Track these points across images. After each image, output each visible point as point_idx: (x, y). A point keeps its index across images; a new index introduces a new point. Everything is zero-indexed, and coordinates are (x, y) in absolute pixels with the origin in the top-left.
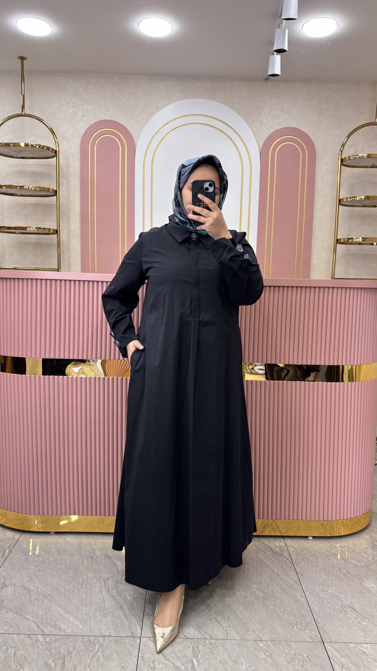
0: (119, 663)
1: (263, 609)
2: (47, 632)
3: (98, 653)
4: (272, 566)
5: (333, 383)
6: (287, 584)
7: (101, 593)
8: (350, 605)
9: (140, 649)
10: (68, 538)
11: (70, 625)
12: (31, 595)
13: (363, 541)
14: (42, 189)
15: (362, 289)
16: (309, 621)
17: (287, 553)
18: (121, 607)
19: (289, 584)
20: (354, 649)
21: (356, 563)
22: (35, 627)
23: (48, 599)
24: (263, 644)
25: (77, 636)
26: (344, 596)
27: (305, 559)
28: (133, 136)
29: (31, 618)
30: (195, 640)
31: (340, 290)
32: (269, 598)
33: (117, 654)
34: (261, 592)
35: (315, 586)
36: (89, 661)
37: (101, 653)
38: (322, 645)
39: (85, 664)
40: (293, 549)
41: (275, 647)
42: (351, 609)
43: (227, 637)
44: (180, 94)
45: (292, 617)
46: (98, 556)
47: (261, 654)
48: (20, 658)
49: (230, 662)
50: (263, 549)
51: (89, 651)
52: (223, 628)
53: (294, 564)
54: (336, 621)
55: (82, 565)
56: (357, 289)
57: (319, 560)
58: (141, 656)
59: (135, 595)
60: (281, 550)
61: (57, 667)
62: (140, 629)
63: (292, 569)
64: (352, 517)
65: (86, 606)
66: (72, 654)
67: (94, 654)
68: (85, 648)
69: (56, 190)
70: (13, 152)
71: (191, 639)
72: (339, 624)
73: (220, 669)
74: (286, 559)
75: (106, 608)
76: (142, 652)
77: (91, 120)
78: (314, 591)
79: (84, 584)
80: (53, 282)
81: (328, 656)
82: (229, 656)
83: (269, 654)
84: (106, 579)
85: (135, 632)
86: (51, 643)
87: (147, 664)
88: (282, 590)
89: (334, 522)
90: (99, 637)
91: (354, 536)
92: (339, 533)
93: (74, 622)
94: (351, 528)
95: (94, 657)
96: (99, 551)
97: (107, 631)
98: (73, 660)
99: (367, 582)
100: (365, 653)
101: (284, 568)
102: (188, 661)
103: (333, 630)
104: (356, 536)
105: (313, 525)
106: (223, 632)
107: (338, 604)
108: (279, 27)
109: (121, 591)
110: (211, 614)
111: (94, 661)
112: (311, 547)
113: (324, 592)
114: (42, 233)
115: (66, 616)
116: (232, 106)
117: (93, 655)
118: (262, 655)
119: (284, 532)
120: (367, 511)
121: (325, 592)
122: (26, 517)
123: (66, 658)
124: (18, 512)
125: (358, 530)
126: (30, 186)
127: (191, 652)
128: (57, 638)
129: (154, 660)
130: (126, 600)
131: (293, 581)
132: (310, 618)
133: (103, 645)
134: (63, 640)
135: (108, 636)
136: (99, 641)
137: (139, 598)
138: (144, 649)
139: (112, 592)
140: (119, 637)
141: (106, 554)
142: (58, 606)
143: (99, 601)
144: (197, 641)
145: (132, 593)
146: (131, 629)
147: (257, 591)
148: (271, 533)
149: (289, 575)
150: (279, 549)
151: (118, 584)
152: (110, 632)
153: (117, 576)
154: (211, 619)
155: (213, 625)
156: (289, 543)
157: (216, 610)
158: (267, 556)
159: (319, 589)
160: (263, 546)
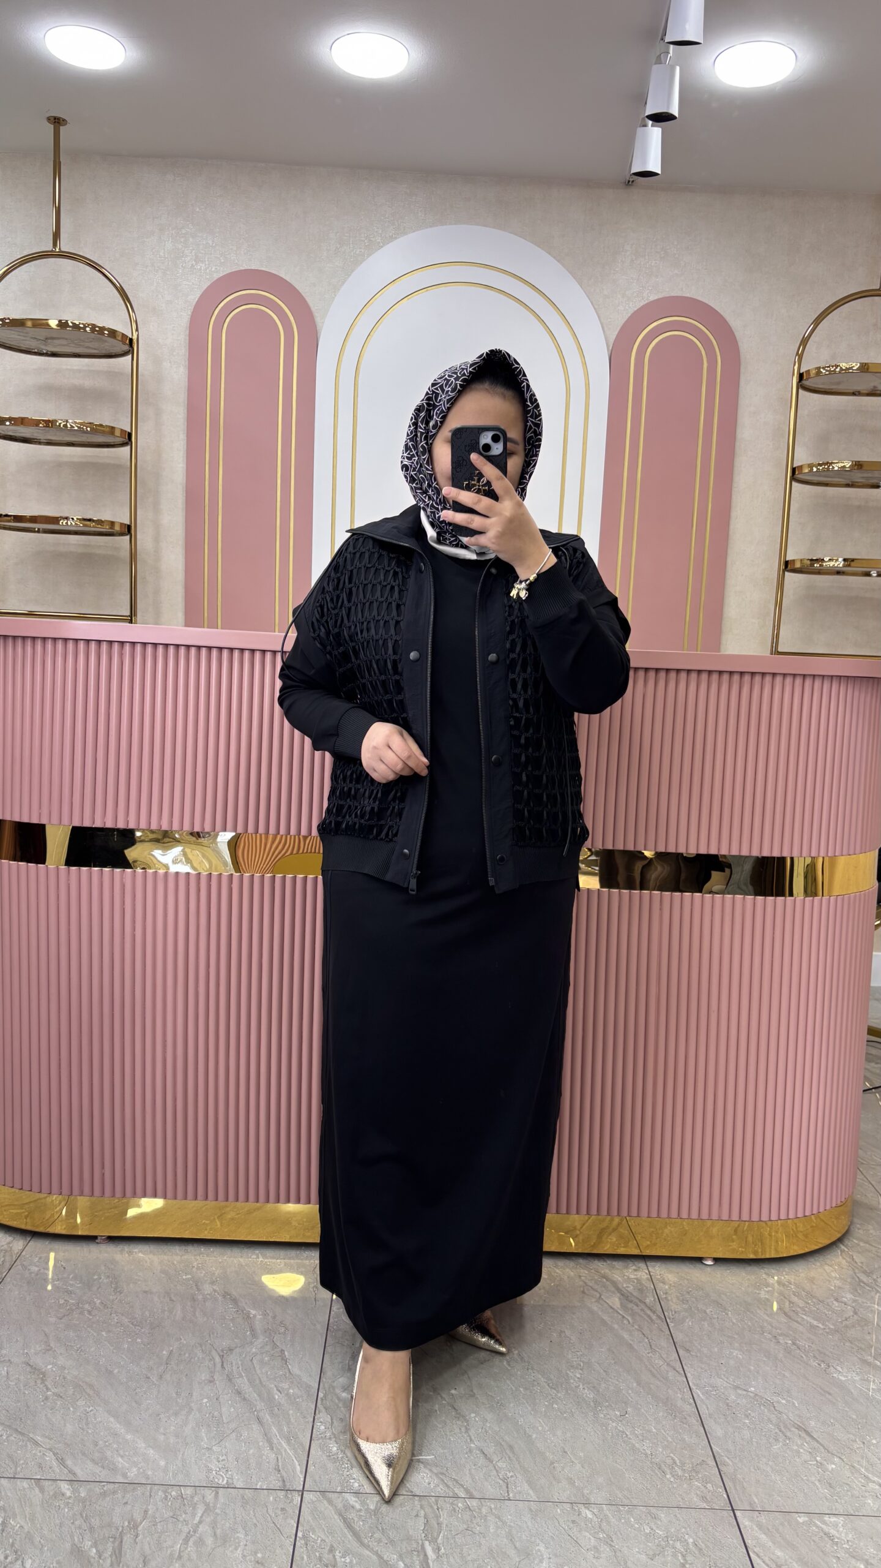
0: (250, 1552)
1: (592, 1428)
2: (81, 1475)
3: (200, 1526)
4: (616, 1326)
5: (770, 899)
6: (651, 1371)
7: (212, 1384)
8: (799, 1423)
9: (300, 1519)
10: (139, 1252)
11: (135, 1459)
12: (45, 1386)
13: (833, 1271)
14: (98, 428)
15: (842, 678)
16: (703, 1459)
17: (654, 1297)
18: (258, 1419)
19: (657, 1370)
20: (805, 1527)
21: (815, 1323)
22: (55, 1463)
23: (87, 1396)
24: (591, 1511)
25: (153, 1486)
26: (784, 1401)
27: (696, 1312)
28: (313, 309)
29: (46, 1440)
30: (430, 1501)
31: (789, 680)
32: (607, 1404)
33: (246, 1531)
34: (589, 1388)
35: (718, 1377)
36: (179, 1546)
37: (207, 1527)
38: (731, 1516)
39: (169, 1552)
40: (667, 1287)
41: (620, 1520)
42: (800, 1432)
43: (507, 1494)
44: (426, 214)
45: (661, 1450)
46: (208, 1296)
47: (585, 1537)
48: (15, 1536)
49: (512, 1553)
50: (596, 1287)
51: (178, 1521)
52: (496, 1469)
53: (669, 1324)
54: (764, 1460)
55: (169, 1317)
56: (830, 678)
57: (727, 1314)
58: (303, 1536)
59: (293, 1390)
60: (639, 1290)
61: (102, 1558)
62: (301, 1472)
63: (664, 1335)
64: (807, 1214)
65: (176, 1414)
66: (139, 1529)
67: (192, 1530)
68: (171, 1514)
69: (129, 431)
70: (32, 340)
71: (422, 1497)
72: (771, 1467)
74: (651, 1310)
75: (223, 1421)
76: (305, 1526)
77: (216, 268)
78: (715, 1389)
79: (172, 1363)
80: (116, 646)
81: (743, 1544)
82: (511, 1540)
83: (605, 1536)
84: (225, 1352)
85: (289, 1478)
86: (90, 1501)
87: (316, 1556)
88: (639, 1384)
89: (766, 1224)
90: (204, 1490)
91: (811, 1259)
92: (777, 1251)
93: (145, 1451)
94: (804, 1241)
95: (192, 1536)
96: (210, 1283)
97: (224, 1476)
98: (142, 1542)
99: (839, 1368)
100: (831, 1538)
101: (647, 1332)
102: (414, 1551)
103: (758, 1481)
104: (817, 1258)
105: (714, 1230)
106: (497, 1483)
107: (769, 1420)
108: (659, 61)
109: (259, 1378)
110: (471, 1440)
111: (192, 1545)
112: (711, 1283)
113: (738, 1390)
114: (95, 531)
115: (129, 1437)
116: (545, 244)
117: (188, 1530)
118: (590, 1538)
119: (648, 1246)
120: (843, 1200)
121: (740, 1392)
122: (40, 1199)
123: (125, 1538)
124: (21, 1189)
125: (821, 1246)
126: (70, 421)
127: (422, 1528)
128: (105, 1489)
129: (332, 1546)
130: (270, 1401)
131: (666, 1364)
132: (703, 1452)
133: (215, 1507)
134: (119, 1495)
135: (226, 1486)
136: (205, 1498)
137: (302, 1397)
138: (310, 1519)
139: (238, 1381)
140: (250, 1490)
141: (227, 1291)
142: (109, 1412)
143: (207, 1402)
144: (437, 1502)
145: (285, 1386)
146: (281, 1470)
147: (581, 1386)
148: (616, 1248)
149: (657, 1350)
150: (634, 1286)
151: (253, 1364)
152: (231, 1477)
153: (252, 1343)
154: (470, 1451)
155: (475, 1465)
156: (658, 1272)
157: (483, 1430)
158: (605, 1302)
159: (725, 1383)
160: (596, 1278)
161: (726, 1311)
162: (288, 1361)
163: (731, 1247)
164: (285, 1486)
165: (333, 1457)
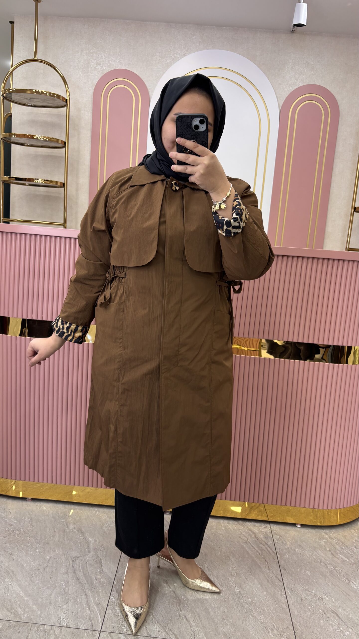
1: (237, 607)
4: (253, 555)
6: (267, 580)
7: (67, 574)
8: (333, 610)
10: (44, 507)
11: (27, 610)
13: (355, 533)
14: (51, 139)
16: (288, 627)
17: (272, 542)
18: (85, 593)
19: (270, 579)
21: (345, 559)
23: (10, 577)
25: (33, 624)
26: (328, 598)
27: (291, 550)
28: (148, 88)
32: (245, 595)
34: (238, 586)
35: (298, 584)
40: (278, 537)
42: (334, 615)
44: (200, 44)
45: (268, 620)
46: (71, 530)
50: (246, 535)
52: (191, 627)
53: (278, 555)
54: (316, 628)
55: (52, 540)
57: (305, 552)
59: (103, 579)
60: (266, 537)
62: (101, 622)
63: (275, 561)
64: (345, 507)
65: (48, 588)
69: (65, 141)
70: (25, 99)
71: (154, 638)
72: (319, 632)
74: (270, 548)
75: (69, 593)
77: (106, 68)
78: (296, 590)
79: (51, 563)
84: (75, 559)
85: (95, 625)
86: (3, 630)
88: (261, 586)
90: (55, 627)
91: (346, 526)
93: (32, 606)
94: (343, 517)
96: (73, 524)
97: (65, 620)
99: (354, 582)
101: (267, 559)
104: (348, 526)
106: (190, 633)
107: (320, 608)
109: (88, 573)
110: (181, 610)
112: (299, 536)
113: (306, 591)
114: (50, 186)
115: (26, 598)
116: (253, 59)
119: (272, 516)
121: (308, 592)
125: (352, 520)
126: (40, 136)
130: (91, 584)
131: (274, 576)
132: (288, 623)
133: (59, 636)
134: (17, 628)
135: (66, 626)
136: (55, 632)
137: (106, 583)
139: (79, 574)
140: (76, 629)
141: (80, 528)
142: (19, 585)
143: (63, 583)
145: (99, 577)
146: (92, 620)
147: (234, 585)
148: (257, 516)
149: (271, 568)
150: (263, 536)
151: (87, 565)
152: (69, 622)
153: (87, 555)
154: (180, 616)
155: (181, 623)
156: (275, 529)
158: (249, 543)
159: (301, 587)
160: (246, 530)
161: (305, 551)
162: (102, 565)
163: (310, 519)
164: (92, 628)
165: (116, 615)
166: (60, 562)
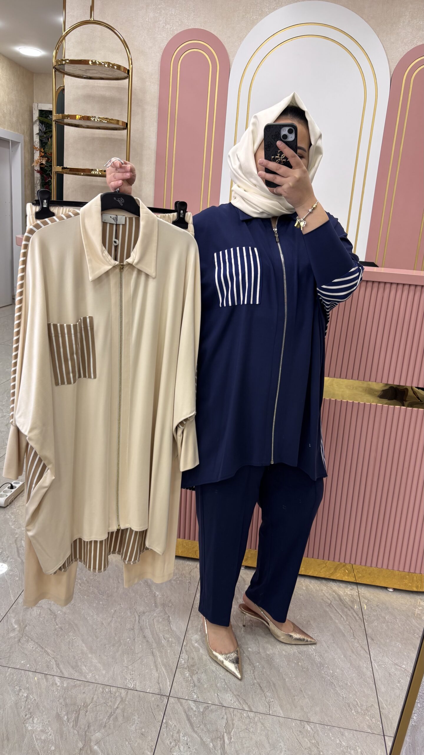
0: (139, 728)
1: (317, 679)
2: (66, 675)
3: (117, 710)
4: (337, 621)
6: (352, 650)
7: (132, 631)
9: (166, 712)
11: (91, 669)
12: (56, 622)
14: (111, 120)
16: (373, 703)
17: (359, 606)
18: (152, 653)
19: (355, 649)
22: (55, 666)
23: (74, 631)
24: (310, 726)
25: (98, 684)
27: (380, 617)
28: (228, 52)
29: (52, 652)
30: (230, 710)
32: (327, 666)
33: (139, 716)
35: (387, 657)
36: (106, 719)
37: (120, 711)
38: (382, 739)
39: (100, 722)
40: (366, 601)
41: (325, 733)
43: (268, 711)
45: (351, 696)
47: (305, 741)
48: (31, 704)
49: (267, 745)
50: (329, 597)
51: (107, 706)
52: (265, 697)
53: (365, 622)
55: (116, 591)
57: (396, 621)
58: (166, 722)
59: (172, 639)
60: (352, 601)
61: (69, 722)
62: (170, 685)
63: (361, 629)
65: (114, 645)
66: (89, 707)
67: (113, 711)
68: (104, 701)
69: (127, 122)
70: (82, 71)
71: (227, 707)
73: (254, 753)
74: (356, 613)
75: (135, 652)
76: (167, 716)
77: (176, 28)
78: (384, 664)
79: (115, 617)
82: (267, 738)
83: (315, 741)
84: (141, 614)
85: (163, 688)
86: (68, 689)
87: (171, 734)
88: (345, 656)
90: (121, 689)
93: (96, 664)
95: (112, 715)
97: (132, 683)
98: (89, 715)
101: (353, 626)
102: (219, 738)
106: (265, 704)
109: (156, 631)
110: (255, 677)
111: (112, 720)
112: (390, 601)
113: (395, 665)
115: (90, 656)
117: (111, 712)
118: (307, 742)
119: (360, 577)
121: (397, 667)
123: (81, 712)
126: (97, 117)
127: (224, 726)
128: (75, 683)
129: (179, 730)
131: (360, 647)
132: (373, 699)
133: (125, 700)
134: (82, 688)
135: (132, 689)
136: (121, 694)
138: (170, 713)
139: (145, 631)
140: (143, 692)
142: (83, 641)
143: (129, 641)
144: (233, 711)
145: (167, 636)
146: (160, 683)
148: (342, 576)
149: (357, 638)
150: (349, 599)
151: (154, 622)
152: (135, 684)
153: (154, 610)
154: (254, 684)
155: (255, 693)
156: (363, 592)
157: (262, 673)
158: (333, 606)
159: (390, 661)
160: (330, 592)
161: (396, 619)
162: (171, 622)
164: (161, 692)
165: (186, 679)
166: (125, 616)
